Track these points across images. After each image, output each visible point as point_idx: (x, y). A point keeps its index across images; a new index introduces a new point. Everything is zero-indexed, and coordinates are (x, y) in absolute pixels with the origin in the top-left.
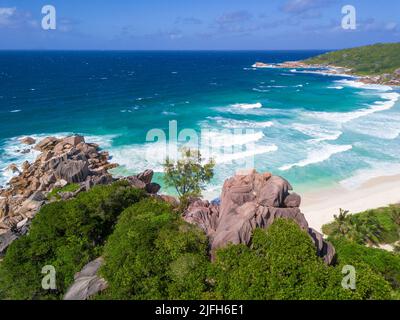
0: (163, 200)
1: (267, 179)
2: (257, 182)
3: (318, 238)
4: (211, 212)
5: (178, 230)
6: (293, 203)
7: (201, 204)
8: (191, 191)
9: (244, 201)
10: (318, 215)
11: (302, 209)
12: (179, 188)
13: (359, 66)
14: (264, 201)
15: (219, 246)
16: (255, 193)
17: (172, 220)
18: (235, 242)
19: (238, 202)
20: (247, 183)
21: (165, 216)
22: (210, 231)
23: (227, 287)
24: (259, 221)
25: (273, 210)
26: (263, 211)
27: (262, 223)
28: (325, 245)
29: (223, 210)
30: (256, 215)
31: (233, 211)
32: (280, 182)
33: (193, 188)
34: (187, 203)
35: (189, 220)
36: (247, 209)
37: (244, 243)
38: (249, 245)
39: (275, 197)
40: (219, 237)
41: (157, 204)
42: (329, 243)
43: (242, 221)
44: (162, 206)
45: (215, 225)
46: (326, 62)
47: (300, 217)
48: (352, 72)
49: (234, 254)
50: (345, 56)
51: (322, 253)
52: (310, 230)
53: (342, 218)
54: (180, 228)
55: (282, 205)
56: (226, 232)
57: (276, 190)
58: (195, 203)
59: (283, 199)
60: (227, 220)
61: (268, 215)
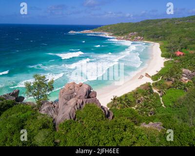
0: (27, 105)
1: (81, 86)
2: (76, 88)
3: (106, 110)
4: (55, 107)
5: (37, 118)
6: (93, 95)
7: (48, 103)
8: (42, 98)
9: (71, 98)
10: (104, 100)
11: (97, 97)
12: (35, 97)
13: (115, 32)
14: (80, 96)
15: (60, 122)
16: (75, 94)
17: (33, 114)
18: (68, 119)
19: (68, 99)
20: (71, 89)
21: (29, 113)
22: (55, 116)
23: (66, 142)
24: (78, 107)
25: (85, 100)
26: (80, 101)
27: (80, 107)
28: (109, 112)
29: (60, 104)
30: (77, 104)
31: (66, 104)
32: (87, 87)
33: (43, 96)
34: (40, 104)
35: (43, 112)
36: (72, 102)
37: (72, 118)
38: (74, 119)
39: (85, 94)
40: (59, 118)
41: (23, 107)
42: (110, 111)
43: (70, 108)
44: (27, 108)
45: (57, 113)
46: (102, 31)
47: (97, 102)
48: (113, 35)
49: (68, 125)
50: (109, 28)
51: (108, 116)
52: (102, 107)
53: (114, 99)
54: (38, 117)
55: (89, 97)
56: (63, 115)
57: (85, 91)
58: (45, 103)
59: (89, 94)
60: (63, 109)
61: (83, 103)
